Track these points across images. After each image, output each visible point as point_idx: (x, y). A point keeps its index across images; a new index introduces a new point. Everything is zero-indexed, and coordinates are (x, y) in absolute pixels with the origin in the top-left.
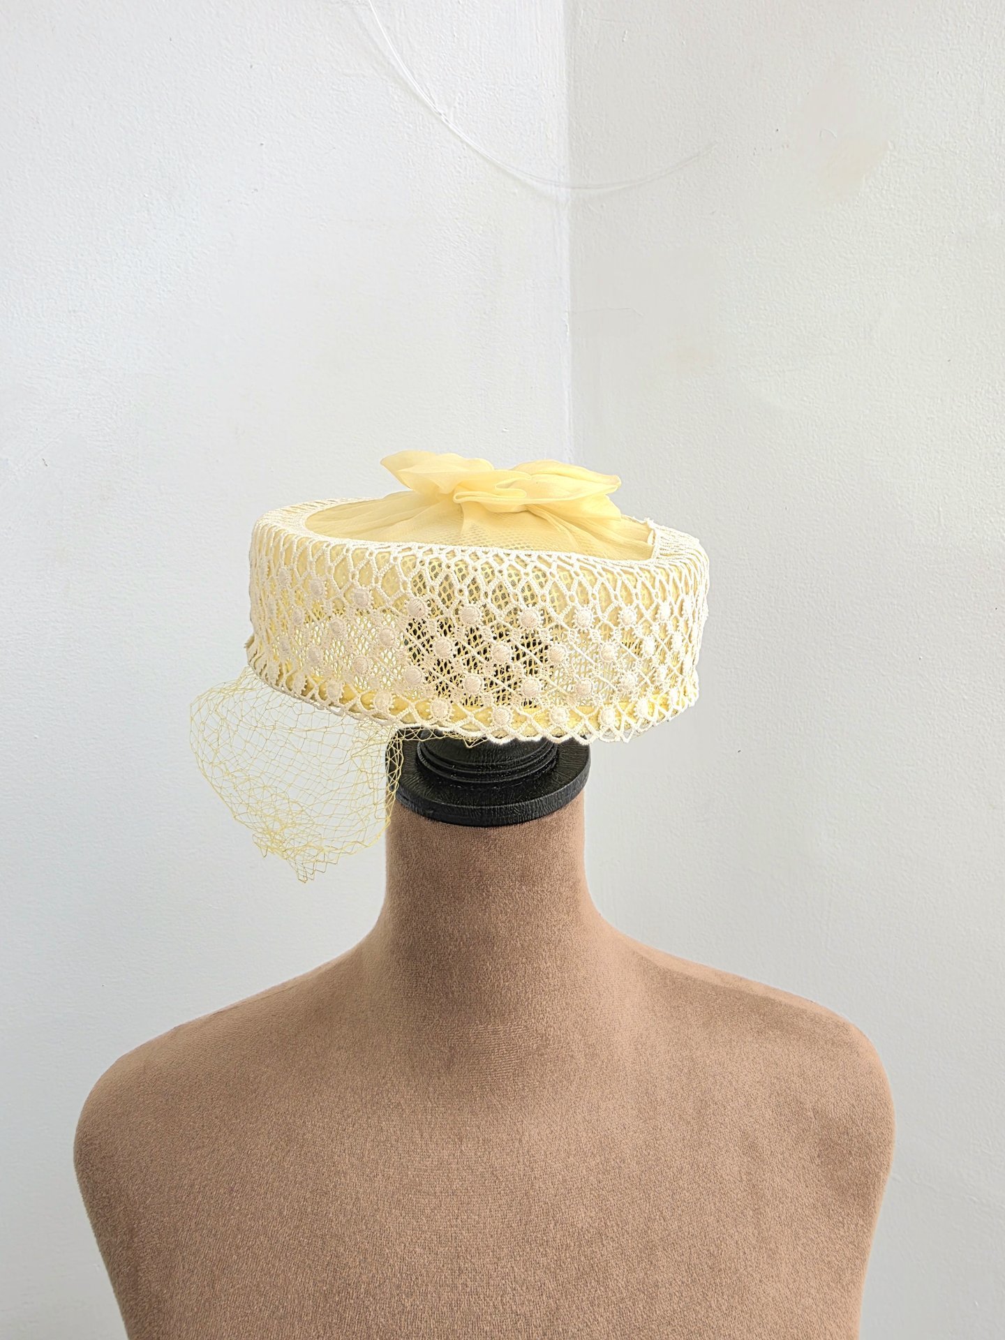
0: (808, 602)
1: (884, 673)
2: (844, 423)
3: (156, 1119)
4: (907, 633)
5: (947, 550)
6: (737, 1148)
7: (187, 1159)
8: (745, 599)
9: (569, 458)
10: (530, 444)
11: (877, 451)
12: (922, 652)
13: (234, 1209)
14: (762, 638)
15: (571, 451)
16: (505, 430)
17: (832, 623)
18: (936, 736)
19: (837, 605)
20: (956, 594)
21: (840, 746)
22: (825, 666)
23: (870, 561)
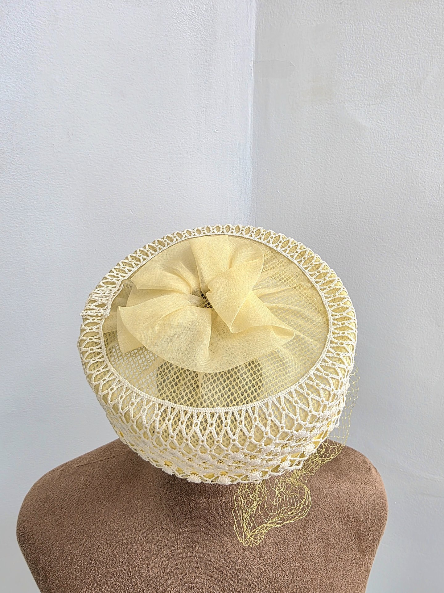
0: (366, 229)
1: (398, 264)
2: (398, 136)
3: (53, 528)
4: (413, 246)
5: (440, 207)
6: (319, 540)
7: (69, 548)
8: (335, 225)
9: (250, 147)
10: (229, 139)
11: (413, 153)
12: (418, 256)
13: (92, 572)
14: (341, 244)
15: (251, 142)
16: (216, 131)
17: (377, 240)
18: (418, 294)
19: (380, 231)
20: (440, 230)
21: (372, 296)
22: (370, 259)
23: (400, 210)
